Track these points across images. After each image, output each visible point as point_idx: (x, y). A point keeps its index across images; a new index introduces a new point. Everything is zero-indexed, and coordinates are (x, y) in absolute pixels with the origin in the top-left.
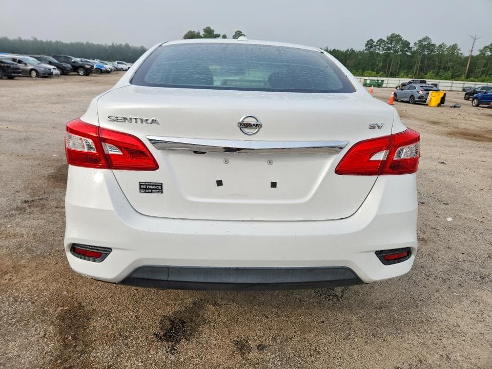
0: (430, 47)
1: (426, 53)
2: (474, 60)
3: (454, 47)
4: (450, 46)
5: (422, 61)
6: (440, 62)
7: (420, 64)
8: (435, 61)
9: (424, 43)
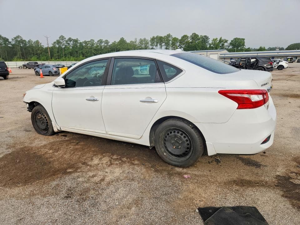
0: (23, 41)
1: (22, 45)
2: (52, 49)
3: (37, 42)
4: (35, 41)
5: (21, 50)
6: (33, 51)
7: (20, 52)
8: (30, 50)
9: (18, 39)
